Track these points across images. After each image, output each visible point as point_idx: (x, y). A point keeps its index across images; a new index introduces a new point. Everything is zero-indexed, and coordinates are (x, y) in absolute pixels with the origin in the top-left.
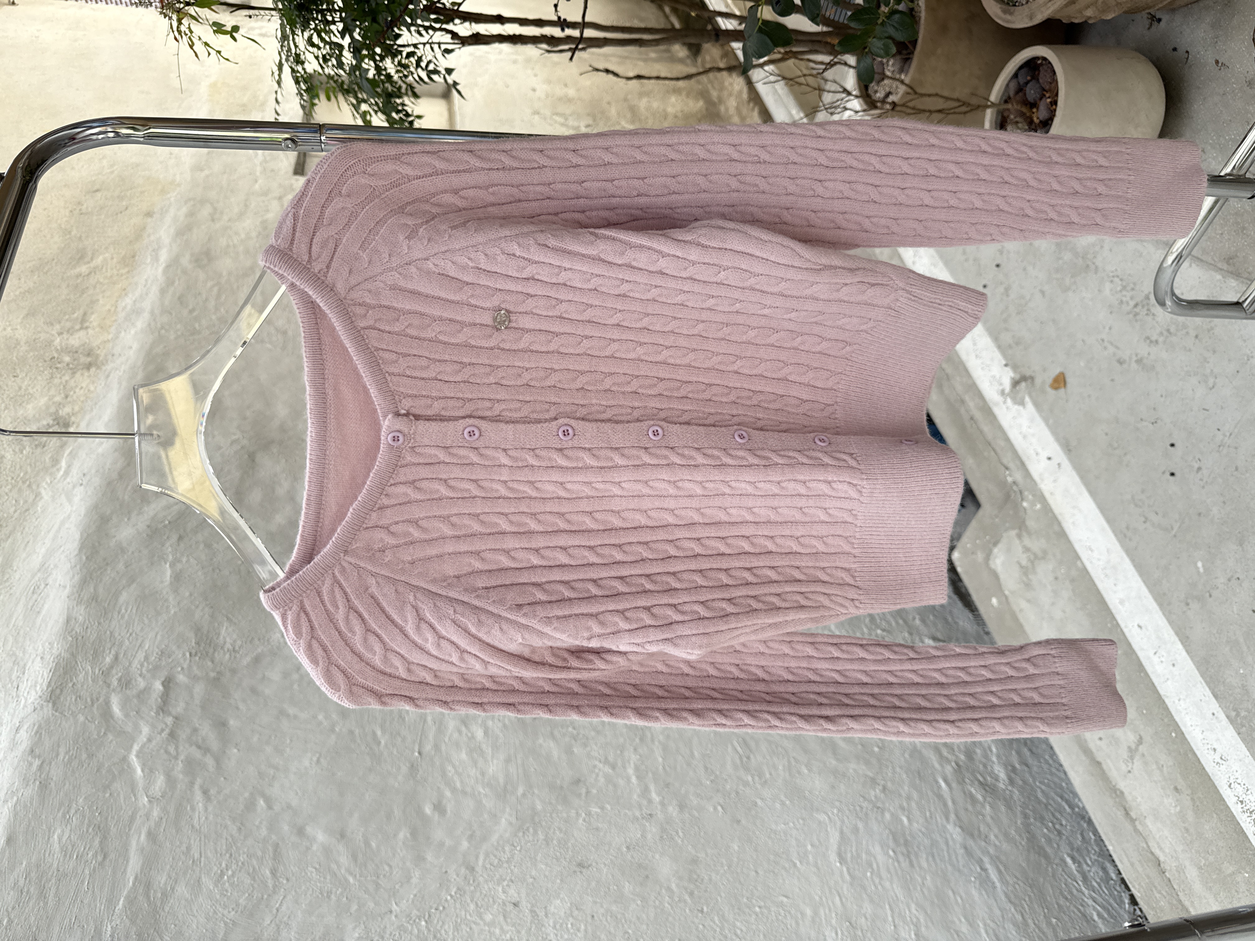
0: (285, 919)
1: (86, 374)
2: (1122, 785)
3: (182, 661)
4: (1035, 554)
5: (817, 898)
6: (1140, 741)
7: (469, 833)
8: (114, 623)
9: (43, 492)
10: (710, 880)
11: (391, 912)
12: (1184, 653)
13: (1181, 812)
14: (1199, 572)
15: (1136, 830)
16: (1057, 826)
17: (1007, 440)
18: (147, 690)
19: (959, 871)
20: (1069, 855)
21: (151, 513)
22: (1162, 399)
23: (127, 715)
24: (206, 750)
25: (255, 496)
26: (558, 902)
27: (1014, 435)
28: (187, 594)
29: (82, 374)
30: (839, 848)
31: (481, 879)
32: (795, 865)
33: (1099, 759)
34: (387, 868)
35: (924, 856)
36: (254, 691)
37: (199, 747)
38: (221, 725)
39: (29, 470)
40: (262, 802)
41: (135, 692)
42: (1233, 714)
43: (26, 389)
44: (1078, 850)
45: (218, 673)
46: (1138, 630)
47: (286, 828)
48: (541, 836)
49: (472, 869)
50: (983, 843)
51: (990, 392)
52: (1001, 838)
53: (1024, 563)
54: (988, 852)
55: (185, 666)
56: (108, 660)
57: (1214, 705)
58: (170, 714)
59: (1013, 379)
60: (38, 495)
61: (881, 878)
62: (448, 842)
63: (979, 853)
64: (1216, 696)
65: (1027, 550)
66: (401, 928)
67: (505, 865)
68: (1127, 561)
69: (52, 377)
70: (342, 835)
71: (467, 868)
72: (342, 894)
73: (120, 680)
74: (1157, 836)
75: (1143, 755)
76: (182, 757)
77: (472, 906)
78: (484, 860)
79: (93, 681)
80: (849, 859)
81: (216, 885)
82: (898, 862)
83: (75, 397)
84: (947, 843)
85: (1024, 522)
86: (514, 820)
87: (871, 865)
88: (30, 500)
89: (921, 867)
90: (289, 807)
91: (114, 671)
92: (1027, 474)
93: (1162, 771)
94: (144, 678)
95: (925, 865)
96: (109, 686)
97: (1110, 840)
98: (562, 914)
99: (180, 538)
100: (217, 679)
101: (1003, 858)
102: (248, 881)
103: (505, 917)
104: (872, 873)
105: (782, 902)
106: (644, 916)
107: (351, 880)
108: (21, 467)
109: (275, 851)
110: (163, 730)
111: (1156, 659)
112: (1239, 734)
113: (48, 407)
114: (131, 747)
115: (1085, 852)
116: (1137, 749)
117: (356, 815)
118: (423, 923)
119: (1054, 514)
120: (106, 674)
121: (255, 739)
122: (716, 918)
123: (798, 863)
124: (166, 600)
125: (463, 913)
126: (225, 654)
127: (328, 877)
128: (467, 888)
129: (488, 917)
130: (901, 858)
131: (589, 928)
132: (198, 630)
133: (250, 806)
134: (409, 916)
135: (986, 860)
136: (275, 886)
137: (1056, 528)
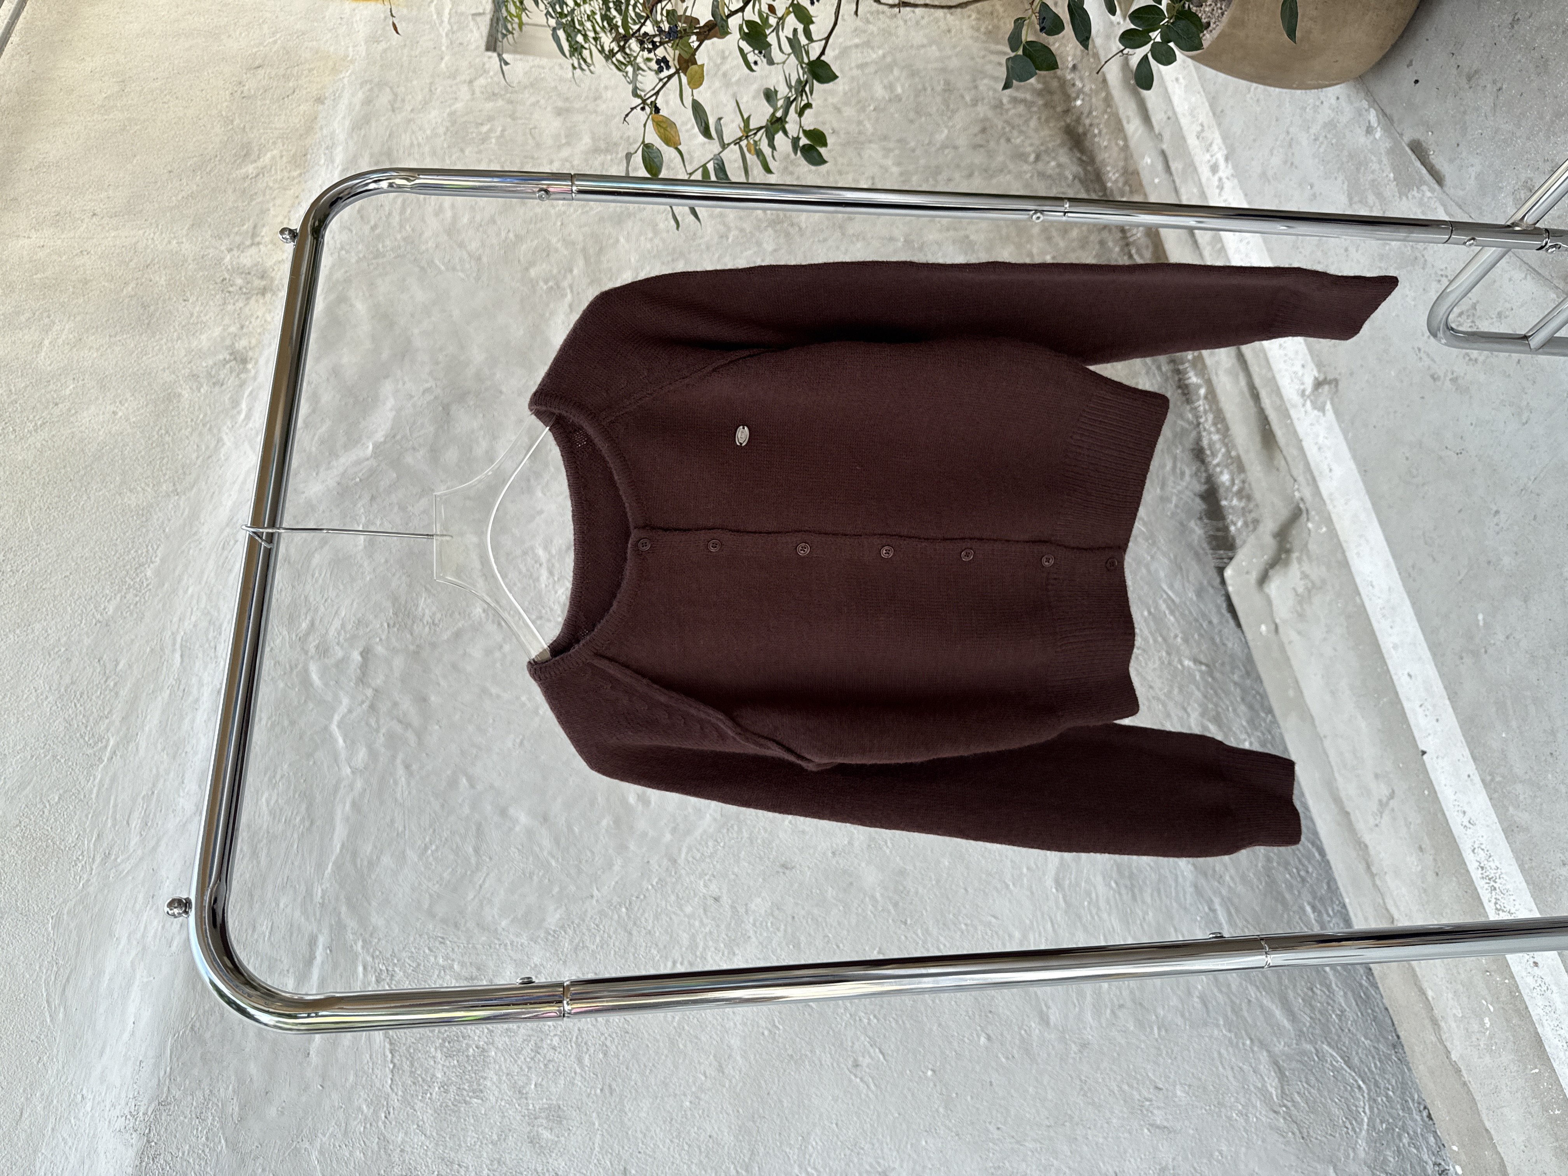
0: (489, 895)
1: (261, 301)
2: (1367, 838)
3: (380, 631)
4: (1313, 583)
5: (1028, 922)
6: (1392, 795)
7: (673, 825)
8: (308, 587)
9: (225, 437)
10: (917, 893)
11: (592, 896)
12: (1450, 710)
13: (1421, 871)
14: (1478, 625)
15: (1374, 885)
16: (1302, 873)
17: (1301, 450)
18: (345, 660)
19: (1185, 909)
20: (1309, 903)
21: (341, 469)
22: (1472, 428)
23: (326, 684)
24: (407, 725)
25: (451, 455)
26: (759, 900)
27: (1308, 445)
28: (383, 560)
29: (257, 301)
30: (1057, 874)
31: (683, 872)
32: (1007, 886)
33: (1348, 810)
34: (589, 854)
35: (1149, 891)
36: (455, 667)
37: (400, 722)
38: (422, 700)
39: (209, 412)
40: (464, 780)
41: (332, 661)
42: (1489, 778)
43: (198, 317)
44: (1321, 899)
45: (418, 646)
46: (1408, 679)
47: (489, 808)
48: (746, 835)
49: (674, 862)
50: (1216, 884)
51: (1290, 390)
52: (1237, 880)
53: (1300, 590)
54: (1220, 893)
55: (383, 637)
56: (304, 625)
57: (1470, 767)
58: (369, 686)
59: (1316, 379)
60: (220, 440)
61: (1099, 909)
62: (651, 833)
63: (1210, 893)
64: (1474, 758)
65: (1305, 576)
66: (602, 913)
67: (708, 860)
68: (1408, 603)
69: (224, 304)
70: (545, 819)
71: (669, 860)
72: (544, 876)
73: (317, 647)
74: (1395, 893)
75: (1393, 810)
76: (383, 731)
77: (673, 898)
78: (687, 854)
79: (291, 647)
80: (1066, 887)
81: (420, 858)
82: (1120, 894)
83: (251, 329)
84: (1176, 881)
85: (1306, 545)
86: (719, 817)
87: (1089, 894)
88: (212, 446)
89: (1144, 902)
90: (492, 787)
91: (311, 638)
92: (1317, 492)
93: (1409, 828)
94: (342, 647)
95: (1149, 900)
96: (306, 653)
97: (1347, 892)
98: (763, 913)
99: (373, 498)
100: (416, 653)
101: (1236, 900)
102: (452, 857)
103: (705, 910)
104: (1089, 903)
105: (990, 922)
106: (846, 922)
107: (554, 863)
108: (200, 408)
109: (478, 829)
110: (363, 702)
111: (1420, 711)
112: (1491, 799)
113: (223, 339)
114: (332, 716)
115: (1328, 902)
116: (1387, 803)
117: (559, 800)
118: (624, 910)
119: (1339, 540)
120: (303, 640)
121: (457, 717)
122: (919, 932)
123: (1011, 886)
124: (361, 566)
125: (664, 903)
126: (424, 626)
127: (531, 859)
128: (668, 879)
129: (688, 909)
130: (1123, 891)
131: (789, 930)
132: (395, 599)
133: (453, 783)
134: (610, 902)
135: (1217, 901)
136: (478, 864)
137: (1339, 556)
